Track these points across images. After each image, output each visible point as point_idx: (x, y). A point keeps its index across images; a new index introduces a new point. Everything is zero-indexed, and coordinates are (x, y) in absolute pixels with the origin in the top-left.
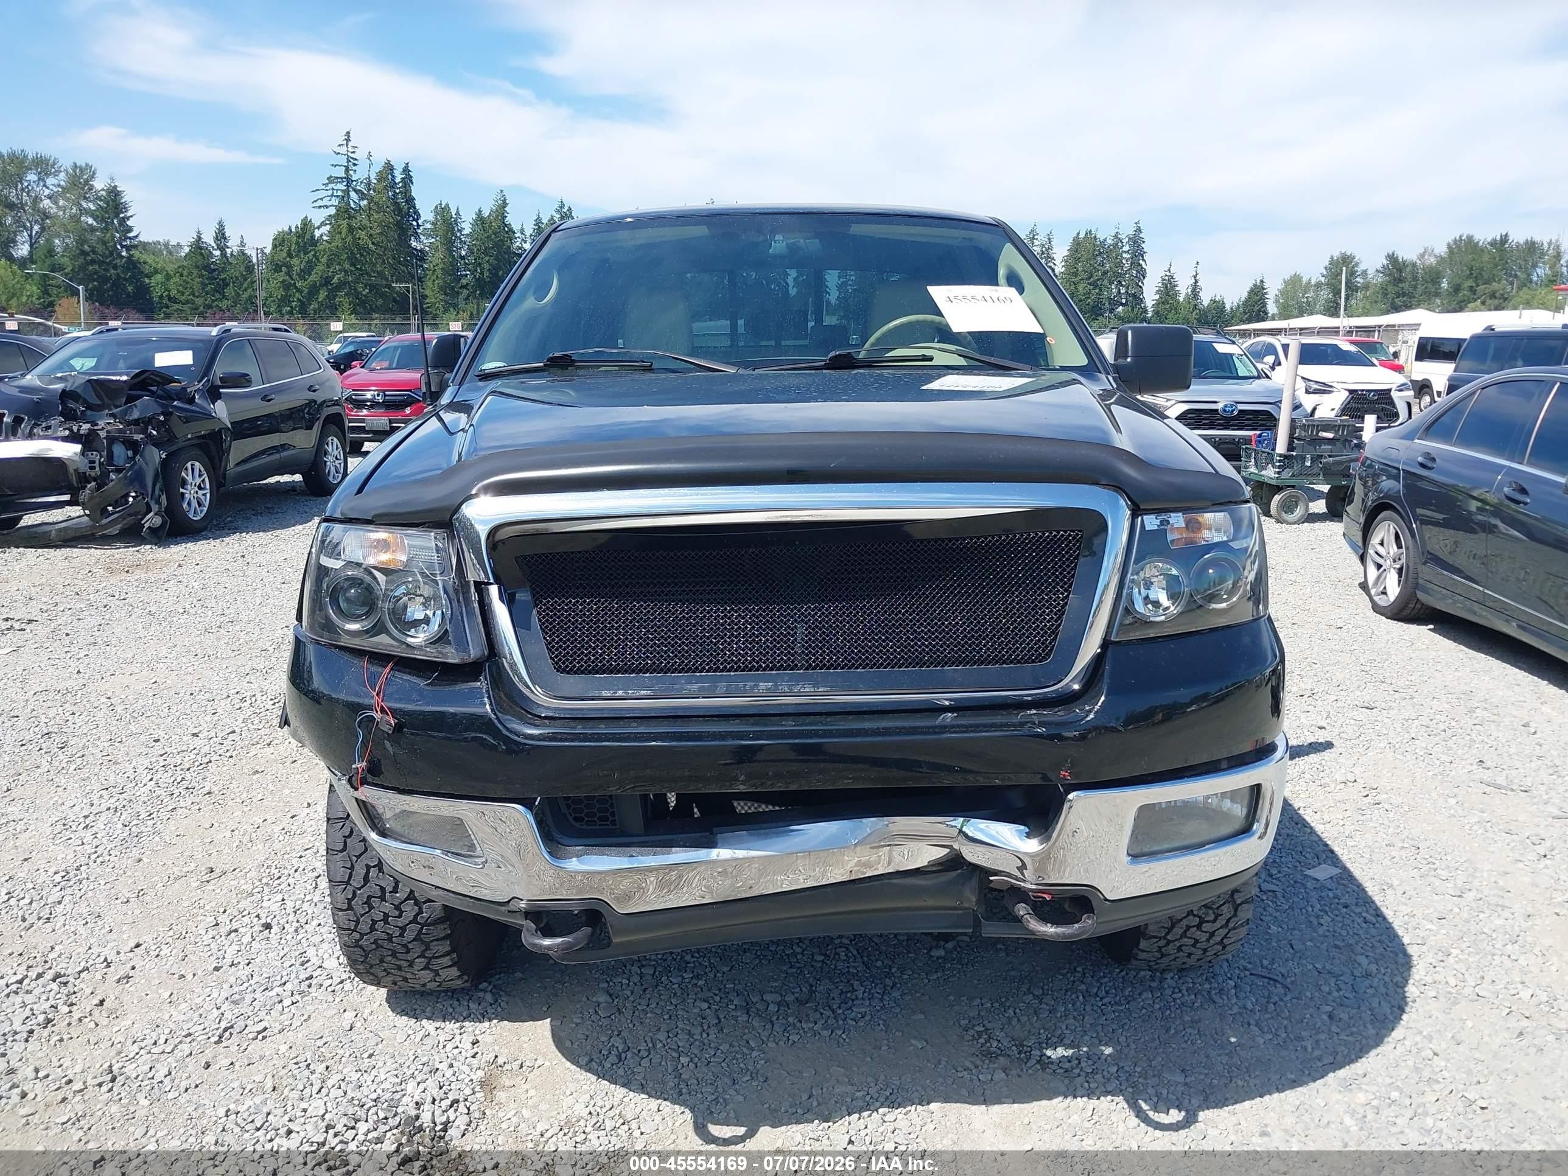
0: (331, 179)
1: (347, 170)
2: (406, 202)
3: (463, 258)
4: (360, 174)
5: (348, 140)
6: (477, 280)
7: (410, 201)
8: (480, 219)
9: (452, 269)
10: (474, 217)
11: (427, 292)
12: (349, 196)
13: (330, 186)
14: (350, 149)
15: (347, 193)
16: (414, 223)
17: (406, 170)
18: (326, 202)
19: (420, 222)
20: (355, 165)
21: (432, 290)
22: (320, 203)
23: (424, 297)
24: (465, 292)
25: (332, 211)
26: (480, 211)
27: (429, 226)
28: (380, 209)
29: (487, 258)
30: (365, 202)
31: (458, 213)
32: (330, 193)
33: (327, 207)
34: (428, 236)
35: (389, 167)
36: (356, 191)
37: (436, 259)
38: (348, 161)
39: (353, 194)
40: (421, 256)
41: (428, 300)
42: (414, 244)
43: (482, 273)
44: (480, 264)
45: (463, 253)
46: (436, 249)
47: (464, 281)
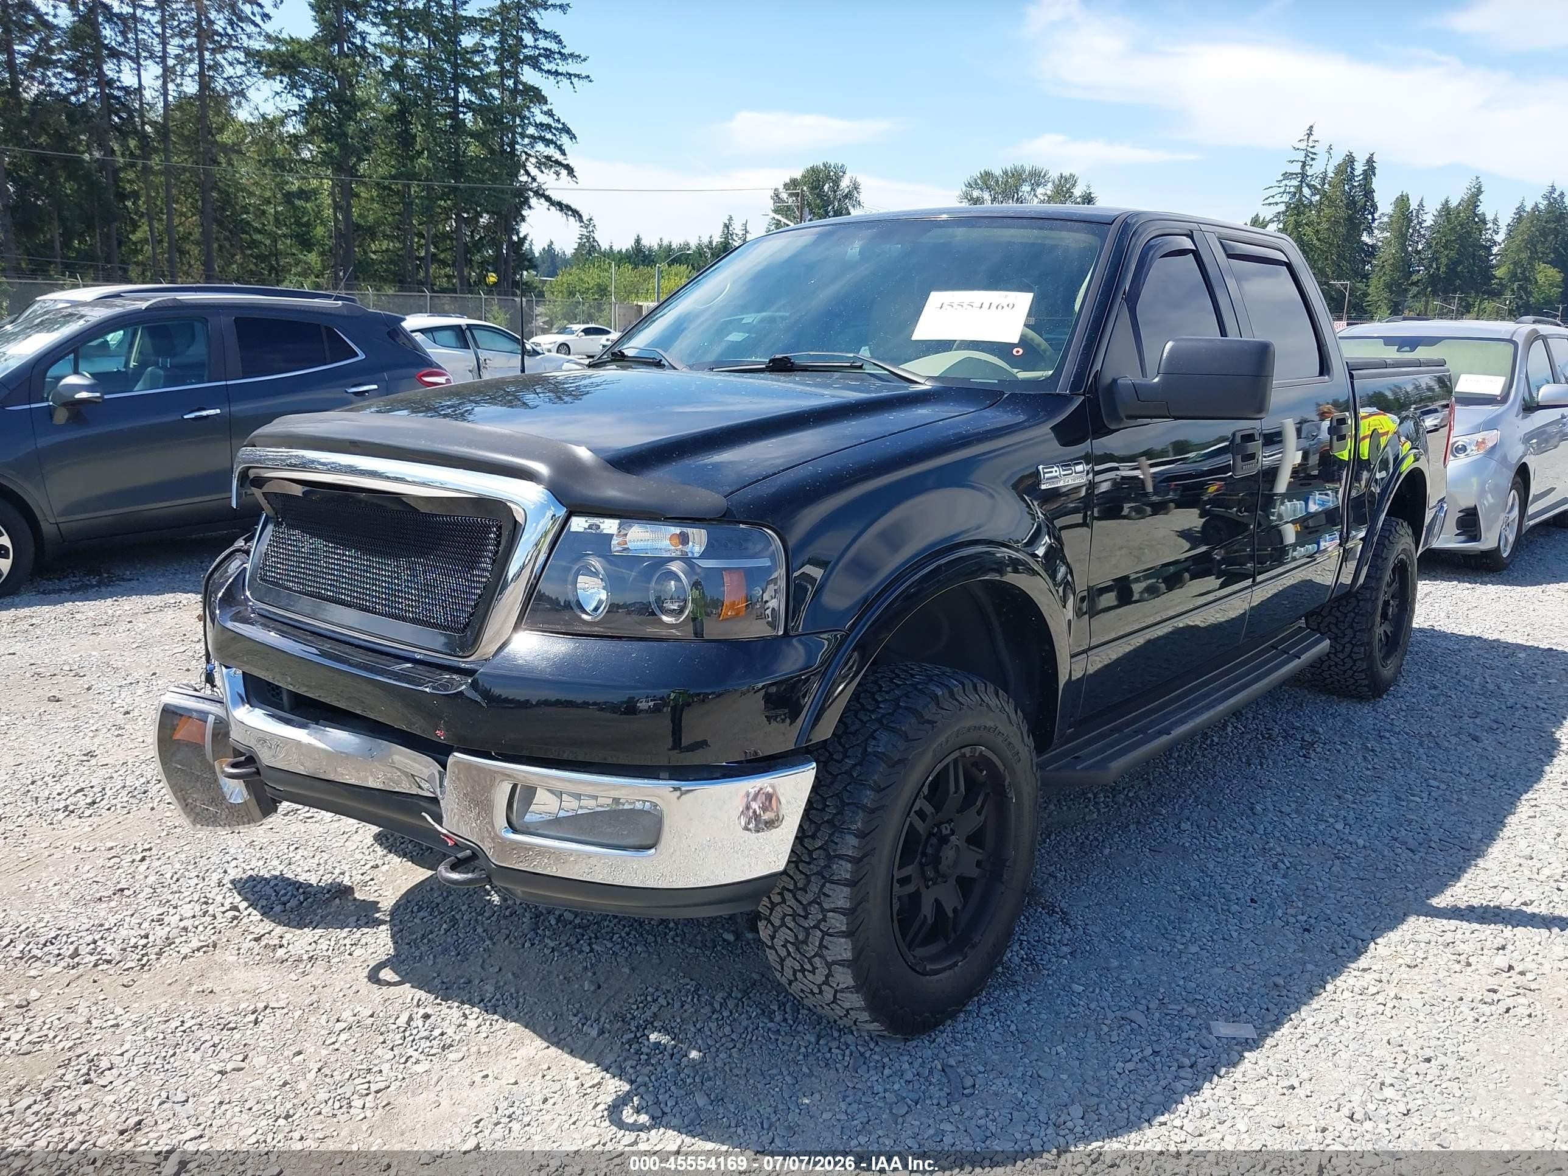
0: (1287, 176)
1: (1304, 164)
2: (1365, 195)
3: (1418, 252)
4: (1315, 169)
5: (1310, 135)
6: (1431, 276)
7: (1369, 193)
8: (1446, 208)
9: (1404, 266)
10: (1439, 207)
11: (1370, 291)
12: (1301, 191)
13: (1284, 183)
14: (1311, 144)
15: (1299, 188)
16: (1370, 217)
17: (1370, 162)
18: (1277, 199)
19: (1376, 216)
20: (1313, 159)
21: (1375, 289)
22: (1271, 200)
23: (1366, 295)
24: (1414, 290)
25: (1282, 208)
26: (1447, 201)
27: (1385, 219)
28: (1332, 203)
29: (1446, 252)
30: (1318, 197)
31: (1421, 205)
32: (1282, 190)
33: (1277, 204)
34: (1383, 230)
35: (1350, 160)
36: (1308, 186)
37: (1388, 254)
38: (1307, 156)
39: (1306, 191)
40: (1371, 251)
41: (1368, 299)
42: (1365, 238)
43: (1438, 269)
44: (1437, 259)
45: (1420, 247)
46: (1389, 244)
47: (1415, 278)
